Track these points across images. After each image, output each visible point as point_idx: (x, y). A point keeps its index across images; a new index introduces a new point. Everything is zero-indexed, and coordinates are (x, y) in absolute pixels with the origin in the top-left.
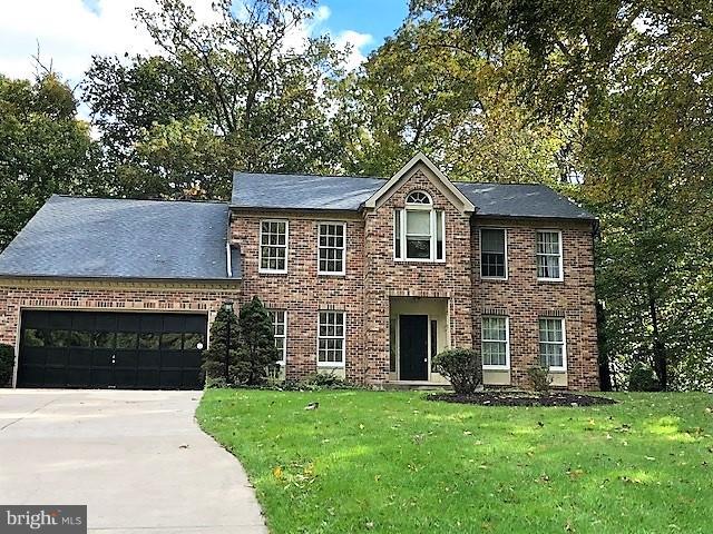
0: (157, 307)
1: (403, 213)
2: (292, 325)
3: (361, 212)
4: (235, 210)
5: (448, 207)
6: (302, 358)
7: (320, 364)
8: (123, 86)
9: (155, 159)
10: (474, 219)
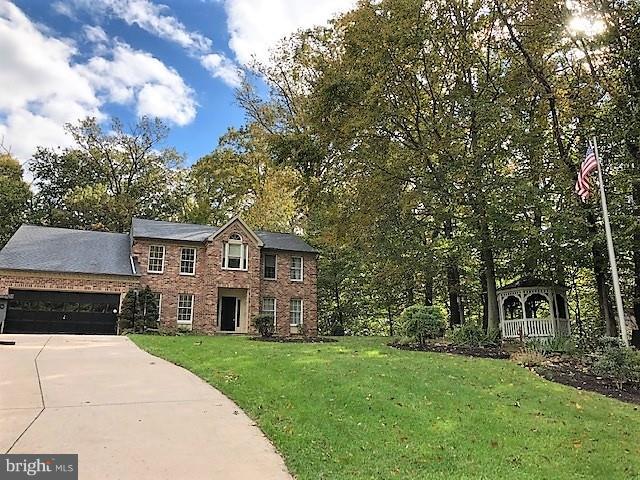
0: (92, 290)
1: (227, 245)
2: (164, 301)
3: (204, 243)
4: (136, 238)
5: (250, 243)
6: (169, 318)
7: (179, 321)
8: (56, 165)
9: (75, 207)
10: (262, 249)
